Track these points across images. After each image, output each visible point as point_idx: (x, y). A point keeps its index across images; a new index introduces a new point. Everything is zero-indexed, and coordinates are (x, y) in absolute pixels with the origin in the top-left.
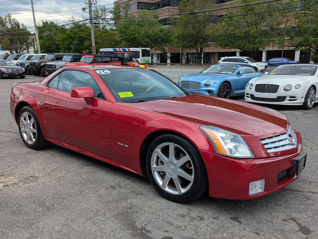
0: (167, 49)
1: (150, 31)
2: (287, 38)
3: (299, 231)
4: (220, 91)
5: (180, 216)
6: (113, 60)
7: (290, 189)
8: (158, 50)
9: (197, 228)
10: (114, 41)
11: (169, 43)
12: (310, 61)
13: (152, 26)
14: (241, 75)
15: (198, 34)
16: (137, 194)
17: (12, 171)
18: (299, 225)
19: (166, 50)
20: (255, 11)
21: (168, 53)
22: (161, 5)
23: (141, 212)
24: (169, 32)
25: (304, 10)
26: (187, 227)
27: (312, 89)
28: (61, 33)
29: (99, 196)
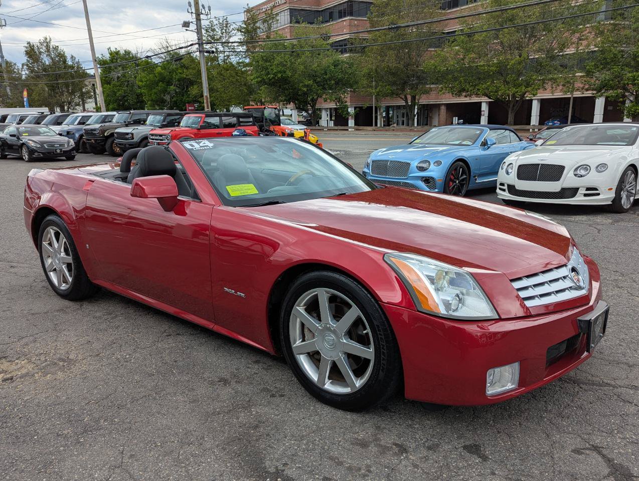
0: (348, 100)
1: (313, 64)
2: (580, 74)
3: (609, 475)
4: (448, 178)
5: (357, 444)
6: (242, 122)
7: (589, 380)
8: (329, 101)
9: (392, 472)
10: (245, 85)
11: (351, 87)
12: (625, 117)
13: (319, 55)
14: (489, 147)
15: (407, 69)
16: (273, 396)
17: (24, 348)
18: (609, 461)
19: (346, 102)
20: (518, 21)
21: (348, 108)
22: (336, 14)
23: (277, 436)
24: (351, 65)
25: (612, 18)
26: (372, 469)
27: (630, 172)
28: (146, 72)
29: (194, 401)
